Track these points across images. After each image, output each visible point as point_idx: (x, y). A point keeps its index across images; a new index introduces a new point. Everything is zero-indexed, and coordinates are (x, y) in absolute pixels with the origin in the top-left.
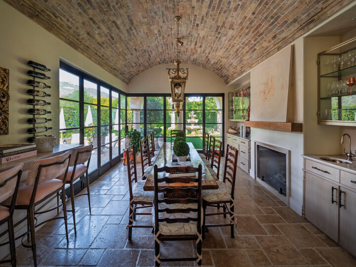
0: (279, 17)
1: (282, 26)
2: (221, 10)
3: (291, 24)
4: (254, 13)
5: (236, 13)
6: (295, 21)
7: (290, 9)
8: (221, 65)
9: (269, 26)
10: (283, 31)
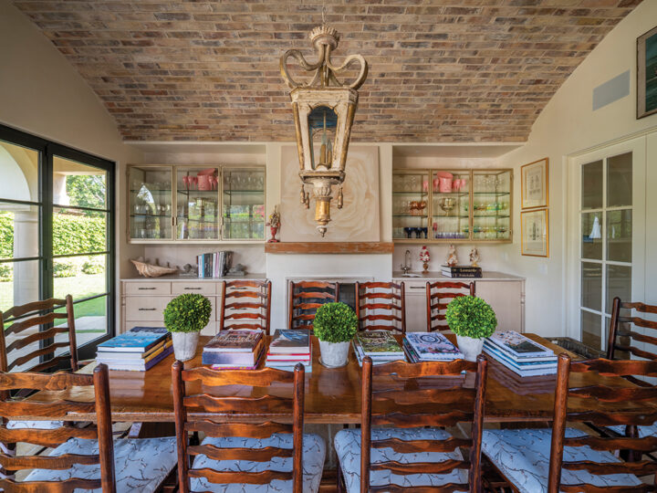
0: (392, 106)
1: (382, 117)
2: (371, 18)
3: (390, 122)
4: (383, 75)
5: (374, 48)
6: (397, 123)
7: (409, 109)
8: (173, 86)
9: (372, 105)
10: (375, 123)
